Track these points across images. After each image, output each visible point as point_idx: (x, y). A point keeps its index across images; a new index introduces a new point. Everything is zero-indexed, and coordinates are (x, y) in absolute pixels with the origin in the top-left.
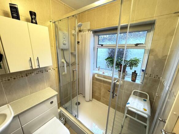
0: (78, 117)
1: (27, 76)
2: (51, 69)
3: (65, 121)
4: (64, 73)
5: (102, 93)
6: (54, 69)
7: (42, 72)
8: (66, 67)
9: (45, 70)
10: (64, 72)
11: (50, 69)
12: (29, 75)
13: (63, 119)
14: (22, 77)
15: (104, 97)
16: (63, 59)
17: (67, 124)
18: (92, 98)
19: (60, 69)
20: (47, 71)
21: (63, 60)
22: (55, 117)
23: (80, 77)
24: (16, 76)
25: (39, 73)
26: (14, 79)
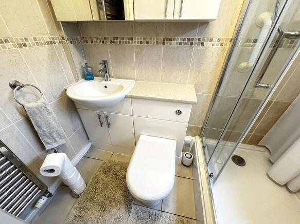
0: (214, 182)
1: (164, 43)
2: (215, 40)
3: (191, 162)
6: (222, 44)
7: (191, 44)
9: (199, 40)
11: (211, 40)
12: (167, 43)
13: (189, 156)
14: (157, 43)
16: (269, 11)
17: (192, 170)
20: (203, 44)
22: (176, 141)
24: (151, 39)
25: (184, 44)
26: (148, 43)
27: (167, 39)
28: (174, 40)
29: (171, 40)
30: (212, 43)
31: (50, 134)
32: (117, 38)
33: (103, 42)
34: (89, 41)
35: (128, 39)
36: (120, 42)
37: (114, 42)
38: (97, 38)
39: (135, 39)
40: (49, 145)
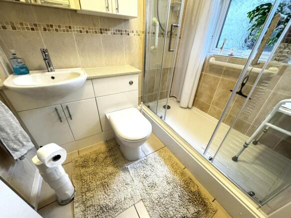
0: (164, 119)
1: (101, 33)
2: (135, 32)
4: (152, 47)
5: (215, 98)
6: (139, 35)
7: (121, 34)
8: (159, 36)
9: (126, 31)
10: (154, 44)
11: (133, 32)
12: (104, 33)
14: (96, 32)
15: (217, 104)
16: (155, 16)
18: (193, 105)
19: (147, 37)
20: (128, 34)
21: (155, 19)
23: (179, 65)
24: (89, 29)
25: (117, 34)
26: (87, 32)
27: (103, 29)
28: (109, 30)
29: (106, 30)
30: (133, 34)
31: (15, 137)
32: (52, 26)
33: (33, 29)
34: (9, 27)
35: (66, 27)
36: (57, 30)
37: (49, 30)
38: (21, 24)
39: (74, 28)
40: (17, 153)
